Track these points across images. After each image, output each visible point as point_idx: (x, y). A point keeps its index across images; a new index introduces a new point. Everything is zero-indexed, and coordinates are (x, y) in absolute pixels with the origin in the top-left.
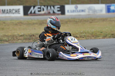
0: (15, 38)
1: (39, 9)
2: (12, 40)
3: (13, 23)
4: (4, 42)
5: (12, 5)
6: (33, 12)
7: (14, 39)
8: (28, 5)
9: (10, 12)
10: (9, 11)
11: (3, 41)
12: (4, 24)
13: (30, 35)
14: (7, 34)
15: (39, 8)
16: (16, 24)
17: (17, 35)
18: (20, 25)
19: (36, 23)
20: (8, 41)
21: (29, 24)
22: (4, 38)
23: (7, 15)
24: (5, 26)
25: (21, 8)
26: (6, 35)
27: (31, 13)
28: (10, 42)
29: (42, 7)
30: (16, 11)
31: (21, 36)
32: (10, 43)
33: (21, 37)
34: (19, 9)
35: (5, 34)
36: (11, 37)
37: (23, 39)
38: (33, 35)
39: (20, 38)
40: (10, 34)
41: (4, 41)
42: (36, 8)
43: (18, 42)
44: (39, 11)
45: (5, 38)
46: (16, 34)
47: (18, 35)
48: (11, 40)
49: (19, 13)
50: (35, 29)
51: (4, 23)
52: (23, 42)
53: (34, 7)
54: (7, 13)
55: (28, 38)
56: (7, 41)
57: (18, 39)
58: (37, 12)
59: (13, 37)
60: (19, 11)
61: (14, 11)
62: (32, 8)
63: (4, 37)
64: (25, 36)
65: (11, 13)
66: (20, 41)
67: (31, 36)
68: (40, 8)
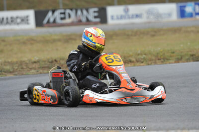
0: (25, 67)
1: (62, 16)
2: (19, 71)
3: (18, 40)
4: (6, 74)
5: (15, 9)
6: (52, 20)
7: (22, 68)
8: (42, 8)
9: (12, 21)
10: (10, 20)
11: (4, 72)
12: (3, 43)
13: (50, 61)
14: (10, 60)
15: (61, 13)
16: (24, 43)
17: (28, 62)
18: (32, 44)
19: (59, 40)
20: (13, 72)
21: (46, 41)
22: (5, 67)
23: (8, 27)
24: (6, 45)
25: (31, 14)
26: (9, 62)
27: (48, 22)
28: (16, 73)
29: (68, 11)
30: (22, 20)
31: (35, 62)
32: (16, 75)
33: (35, 64)
34: (27, 17)
35: (6, 61)
36: (17, 65)
37: (39, 68)
38: (56, 61)
39: (34, 66)
40: (15, 60)
41: (6, 72)
42: (57, 13)
43: (29, 73)
44: (62, 19)
45: (8, 67)
46: (26, 59)
47: (30, 60)
48: (17, 69)
49: (28, 23)
50: (57, 50)
51: (4, 41)
52: (39, 72)
53: (53, 12)
54: (7, 23)
55: (46, 66)
56: (10, 72)
57: (30, 67)
58: (59, 21)
59: (21, 64)
60: (27, 20)
61: (19, 20)
62: (50, 14)
63: (5, 65)
64: (41, 63)
65: (15, 24)
66: (33, 71)
67: (52, 62)
68: (64, 13)
